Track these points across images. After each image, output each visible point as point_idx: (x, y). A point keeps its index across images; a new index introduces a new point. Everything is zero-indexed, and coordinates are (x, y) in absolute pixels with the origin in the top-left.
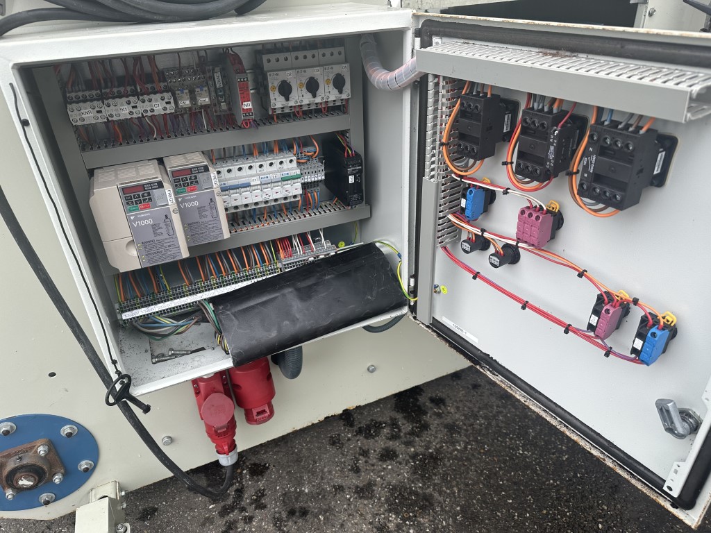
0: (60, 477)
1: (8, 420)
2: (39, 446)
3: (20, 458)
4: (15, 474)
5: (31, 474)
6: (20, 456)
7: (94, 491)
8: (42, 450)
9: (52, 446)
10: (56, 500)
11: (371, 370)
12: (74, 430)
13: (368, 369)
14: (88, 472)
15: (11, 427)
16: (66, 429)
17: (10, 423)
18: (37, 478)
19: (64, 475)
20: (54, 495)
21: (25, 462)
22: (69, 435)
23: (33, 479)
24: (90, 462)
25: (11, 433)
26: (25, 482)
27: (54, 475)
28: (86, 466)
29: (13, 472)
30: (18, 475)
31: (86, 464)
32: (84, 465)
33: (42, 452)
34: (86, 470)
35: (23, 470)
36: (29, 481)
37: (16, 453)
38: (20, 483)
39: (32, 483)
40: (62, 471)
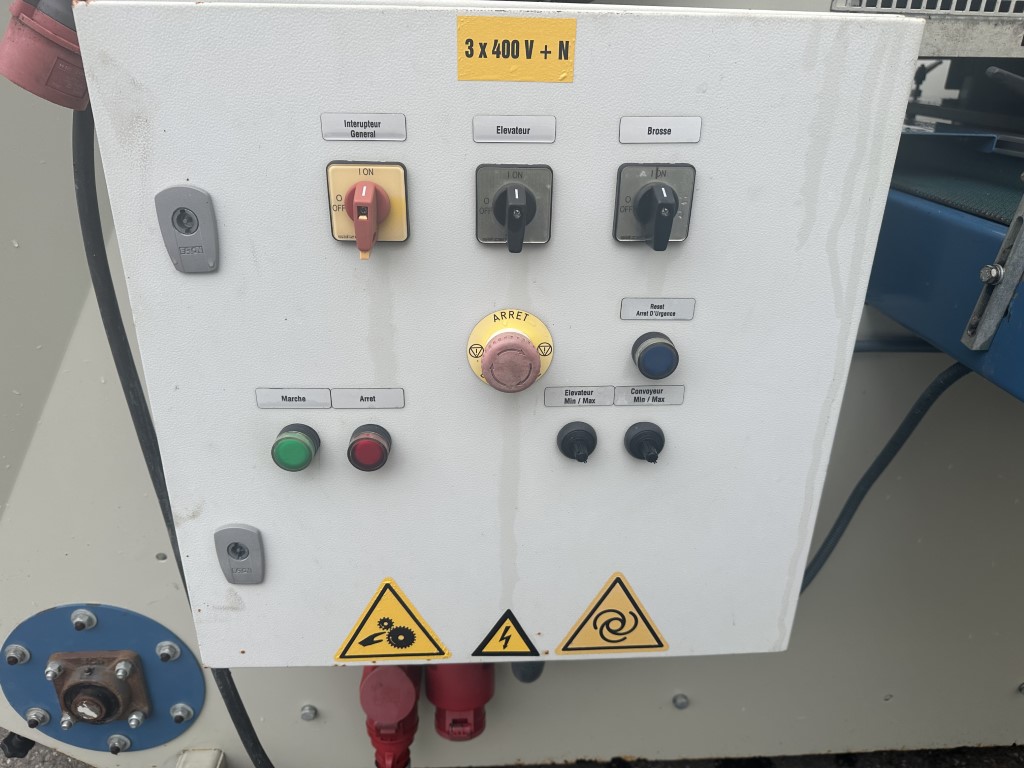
0: (139, 718)
1: (89, 607)
2: (120, 661)
3: (90, 671)
4: (78, 693)
5: (97, 701)
6: (92, 667)
7: (186, 755)
8: (121, 669)
9: (138, 665)
10: (130, 749)
11: (680, 703)
12: (175, 652)
13: (675, 700)
14: (183, 724)
15: (90, 620)
16: (164, 648)
17: (89, 613)
18: (104, 710)
19: (146, 717)
20: (129, 742)
21: (95, 679)
22: (166, 657)
23: (98, 709)
24: (189, 709)
25: (87, 628)
26: (85, 710)
27: (132, 712)
28: (180, 713)
29: (77, 689)
30: (80, 697)
31: (183, 710)
32: (179, 710)
33: (120, 673)
34: (179, 719)
35: (89, 691)
36: (92, 710)
37: (89, 662)
38: (80, 709)
39: (95, 716)
40: (146, 709)
